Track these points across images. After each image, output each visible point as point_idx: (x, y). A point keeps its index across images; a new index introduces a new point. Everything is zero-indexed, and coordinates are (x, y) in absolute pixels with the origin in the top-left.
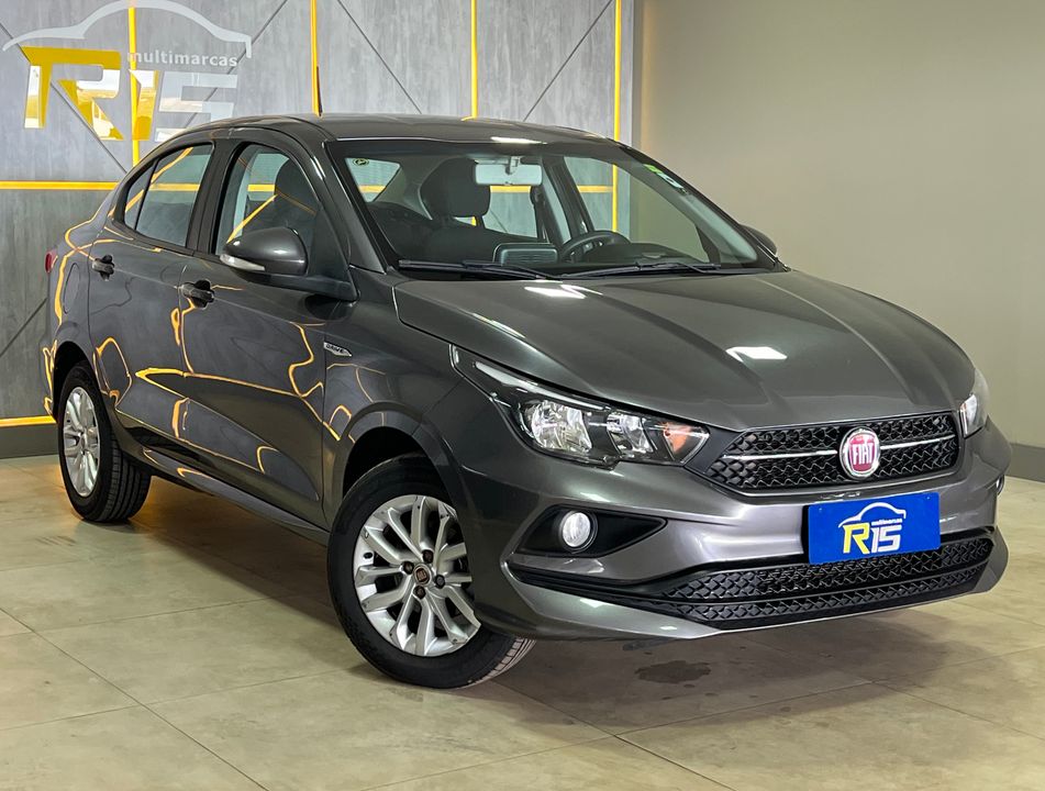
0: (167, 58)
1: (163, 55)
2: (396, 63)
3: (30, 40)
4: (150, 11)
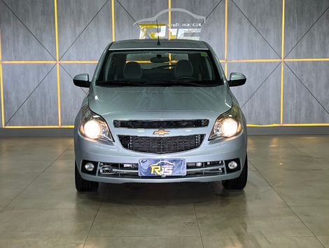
2: (254, 22)
4: (175, 12)
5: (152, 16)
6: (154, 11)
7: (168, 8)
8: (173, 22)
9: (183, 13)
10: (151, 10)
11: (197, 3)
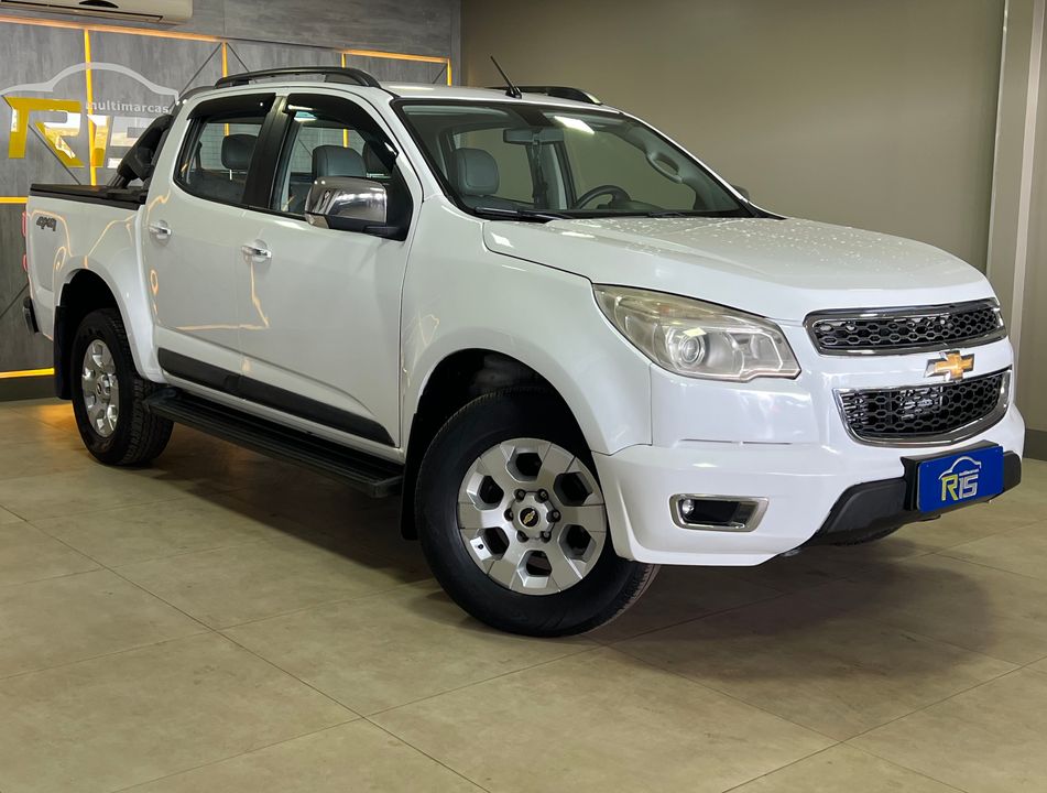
0: (116, 107)
1: (113, 104)
3: (13, 93)
4: (103, 72)
5: (43, 80)
6: (46, 65)
7: (84, 61)
8: (98, 98)
9: (122, 75)
10: (40, 61)
11: (156, 56)
